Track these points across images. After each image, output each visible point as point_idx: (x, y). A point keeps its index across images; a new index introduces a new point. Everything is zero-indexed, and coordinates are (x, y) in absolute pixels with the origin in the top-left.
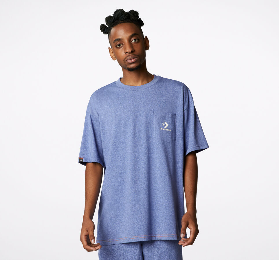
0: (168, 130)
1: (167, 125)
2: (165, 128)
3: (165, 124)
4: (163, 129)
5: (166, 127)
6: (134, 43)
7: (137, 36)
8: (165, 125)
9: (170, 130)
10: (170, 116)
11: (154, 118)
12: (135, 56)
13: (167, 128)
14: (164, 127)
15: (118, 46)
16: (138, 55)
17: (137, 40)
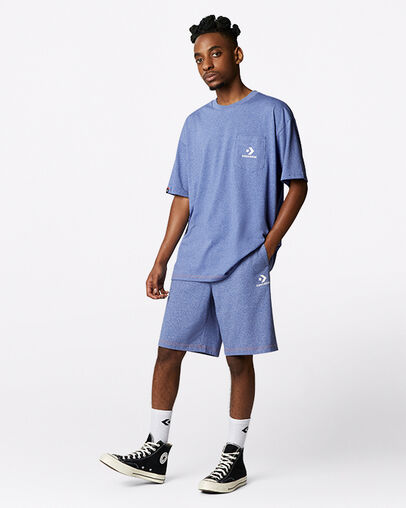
0: (252, 157)
1: (252, 151)
2: (248, 155)
4: (246, 156)
7: (219, 49)
8: (250, 151)
9: (256, 157)
11: (237, 143)
12: (213, 73)
13: (252, 154)
17: (219, 54)
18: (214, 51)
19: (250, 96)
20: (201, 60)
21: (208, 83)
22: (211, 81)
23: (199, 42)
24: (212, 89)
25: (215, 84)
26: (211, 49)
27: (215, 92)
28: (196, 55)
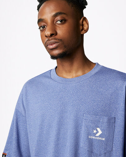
0: (100, 138)
1: (100, 132)
2: (96, 136)
3: (97, 130)
4: (94, 138)
5: (98, 135)
6: (59, 24)
7: (64, 16)
8: (98, 132)
9: (104, 139)
10: (106, 119)
11: (83, 122)
12: (56, 41)
13: (100, 136)
14: (95, 134)
15: (42, 28)
16: (61, 40)
17: (63, 21)
18: (58, 18)
19: (94, 71)
20: (44, 27)
21: (50, 51)
22: (53, 49)
23: (44, 7)
24: (53, 57)
25: (56, 52)
26: (56, 16)
27: (56, 60)
28: (40, 21)
